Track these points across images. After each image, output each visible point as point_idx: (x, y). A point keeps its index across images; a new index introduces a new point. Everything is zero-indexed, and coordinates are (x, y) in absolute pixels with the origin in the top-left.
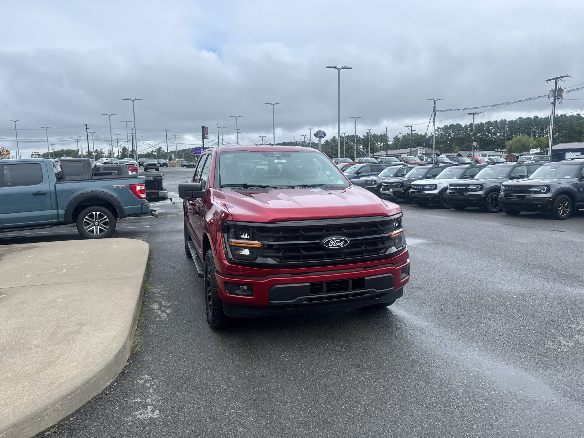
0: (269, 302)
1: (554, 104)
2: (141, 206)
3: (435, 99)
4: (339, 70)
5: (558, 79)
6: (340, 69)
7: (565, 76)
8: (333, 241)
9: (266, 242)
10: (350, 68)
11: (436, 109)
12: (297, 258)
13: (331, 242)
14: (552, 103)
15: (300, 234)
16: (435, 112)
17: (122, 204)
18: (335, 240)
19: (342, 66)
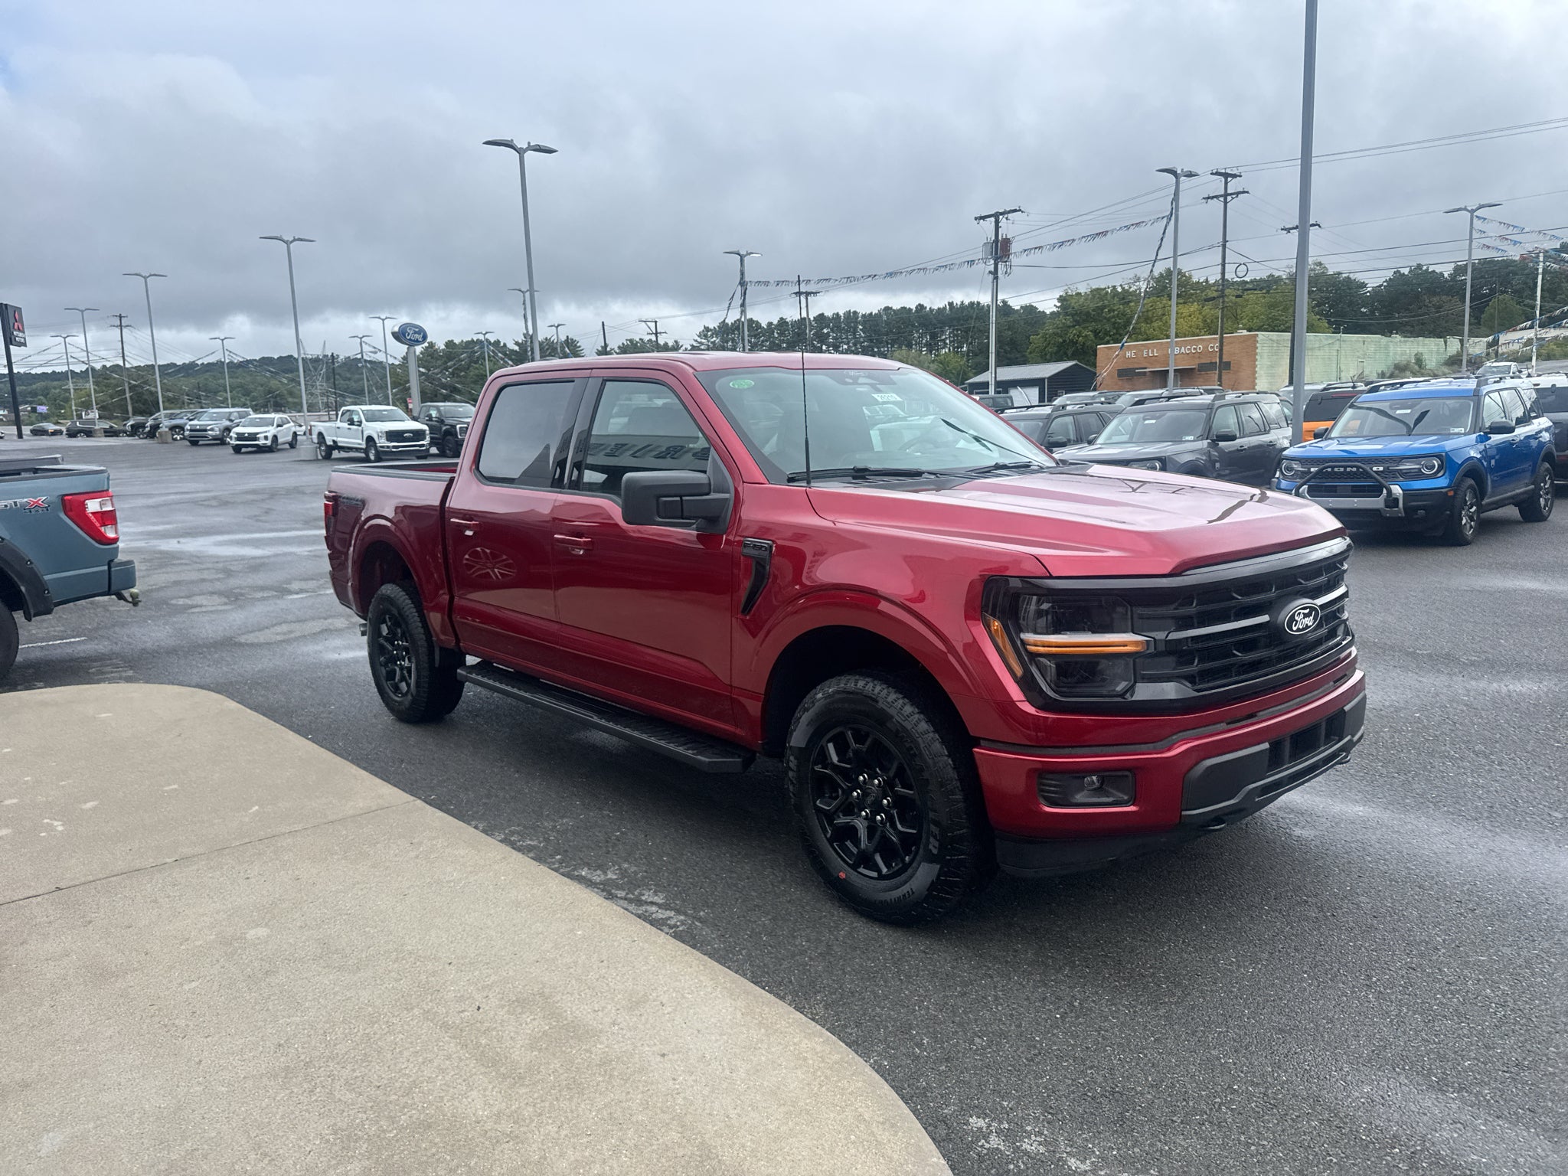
0: (1184, 813)
1: (995, 273)
2: (106, 568)
3: (741, 253)
4: (521, 152)
5: (1001, 217)
6: (525, 150)
7: (1015, 211)
8: (1299, 613)
9: (1160, 635)
10: (550, 151)
11: (747, 278)
12: (1225, 672)
13: (1296, 618)
14: (990, 272)
15: (1233, 603)
16: (743, 283)
17: (39, 566)
18: (1302, 611)
19: (529, 143)
